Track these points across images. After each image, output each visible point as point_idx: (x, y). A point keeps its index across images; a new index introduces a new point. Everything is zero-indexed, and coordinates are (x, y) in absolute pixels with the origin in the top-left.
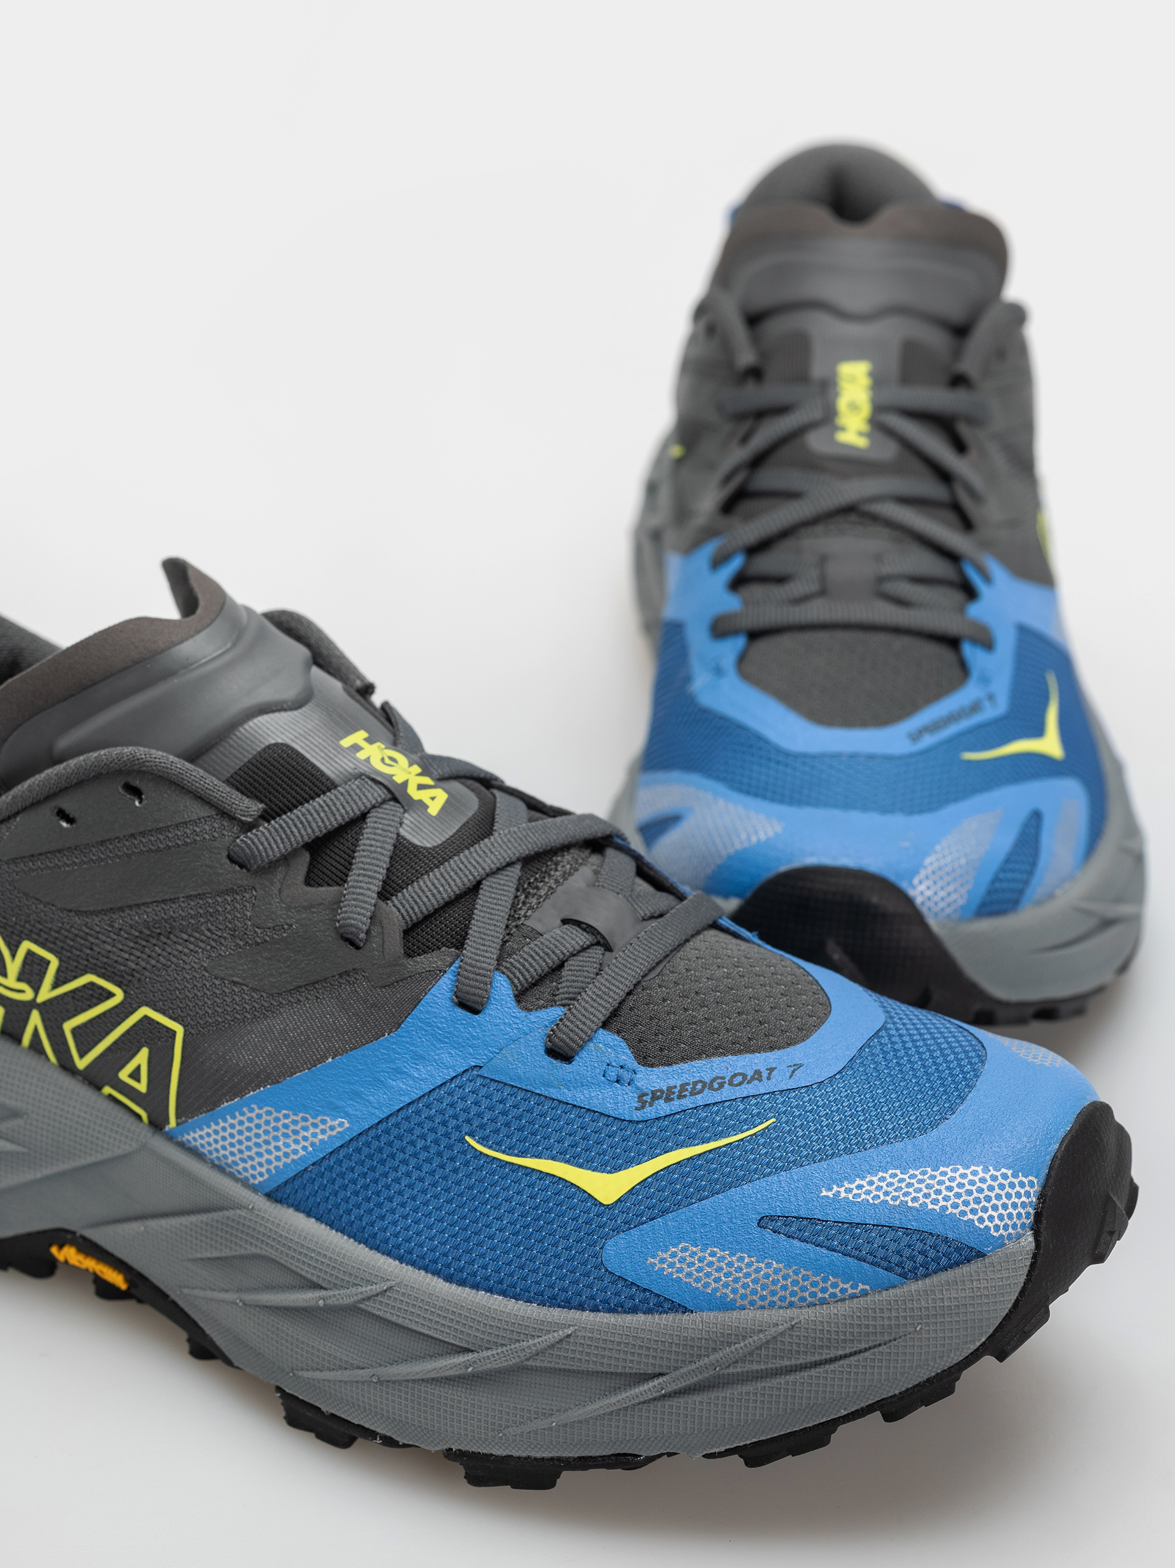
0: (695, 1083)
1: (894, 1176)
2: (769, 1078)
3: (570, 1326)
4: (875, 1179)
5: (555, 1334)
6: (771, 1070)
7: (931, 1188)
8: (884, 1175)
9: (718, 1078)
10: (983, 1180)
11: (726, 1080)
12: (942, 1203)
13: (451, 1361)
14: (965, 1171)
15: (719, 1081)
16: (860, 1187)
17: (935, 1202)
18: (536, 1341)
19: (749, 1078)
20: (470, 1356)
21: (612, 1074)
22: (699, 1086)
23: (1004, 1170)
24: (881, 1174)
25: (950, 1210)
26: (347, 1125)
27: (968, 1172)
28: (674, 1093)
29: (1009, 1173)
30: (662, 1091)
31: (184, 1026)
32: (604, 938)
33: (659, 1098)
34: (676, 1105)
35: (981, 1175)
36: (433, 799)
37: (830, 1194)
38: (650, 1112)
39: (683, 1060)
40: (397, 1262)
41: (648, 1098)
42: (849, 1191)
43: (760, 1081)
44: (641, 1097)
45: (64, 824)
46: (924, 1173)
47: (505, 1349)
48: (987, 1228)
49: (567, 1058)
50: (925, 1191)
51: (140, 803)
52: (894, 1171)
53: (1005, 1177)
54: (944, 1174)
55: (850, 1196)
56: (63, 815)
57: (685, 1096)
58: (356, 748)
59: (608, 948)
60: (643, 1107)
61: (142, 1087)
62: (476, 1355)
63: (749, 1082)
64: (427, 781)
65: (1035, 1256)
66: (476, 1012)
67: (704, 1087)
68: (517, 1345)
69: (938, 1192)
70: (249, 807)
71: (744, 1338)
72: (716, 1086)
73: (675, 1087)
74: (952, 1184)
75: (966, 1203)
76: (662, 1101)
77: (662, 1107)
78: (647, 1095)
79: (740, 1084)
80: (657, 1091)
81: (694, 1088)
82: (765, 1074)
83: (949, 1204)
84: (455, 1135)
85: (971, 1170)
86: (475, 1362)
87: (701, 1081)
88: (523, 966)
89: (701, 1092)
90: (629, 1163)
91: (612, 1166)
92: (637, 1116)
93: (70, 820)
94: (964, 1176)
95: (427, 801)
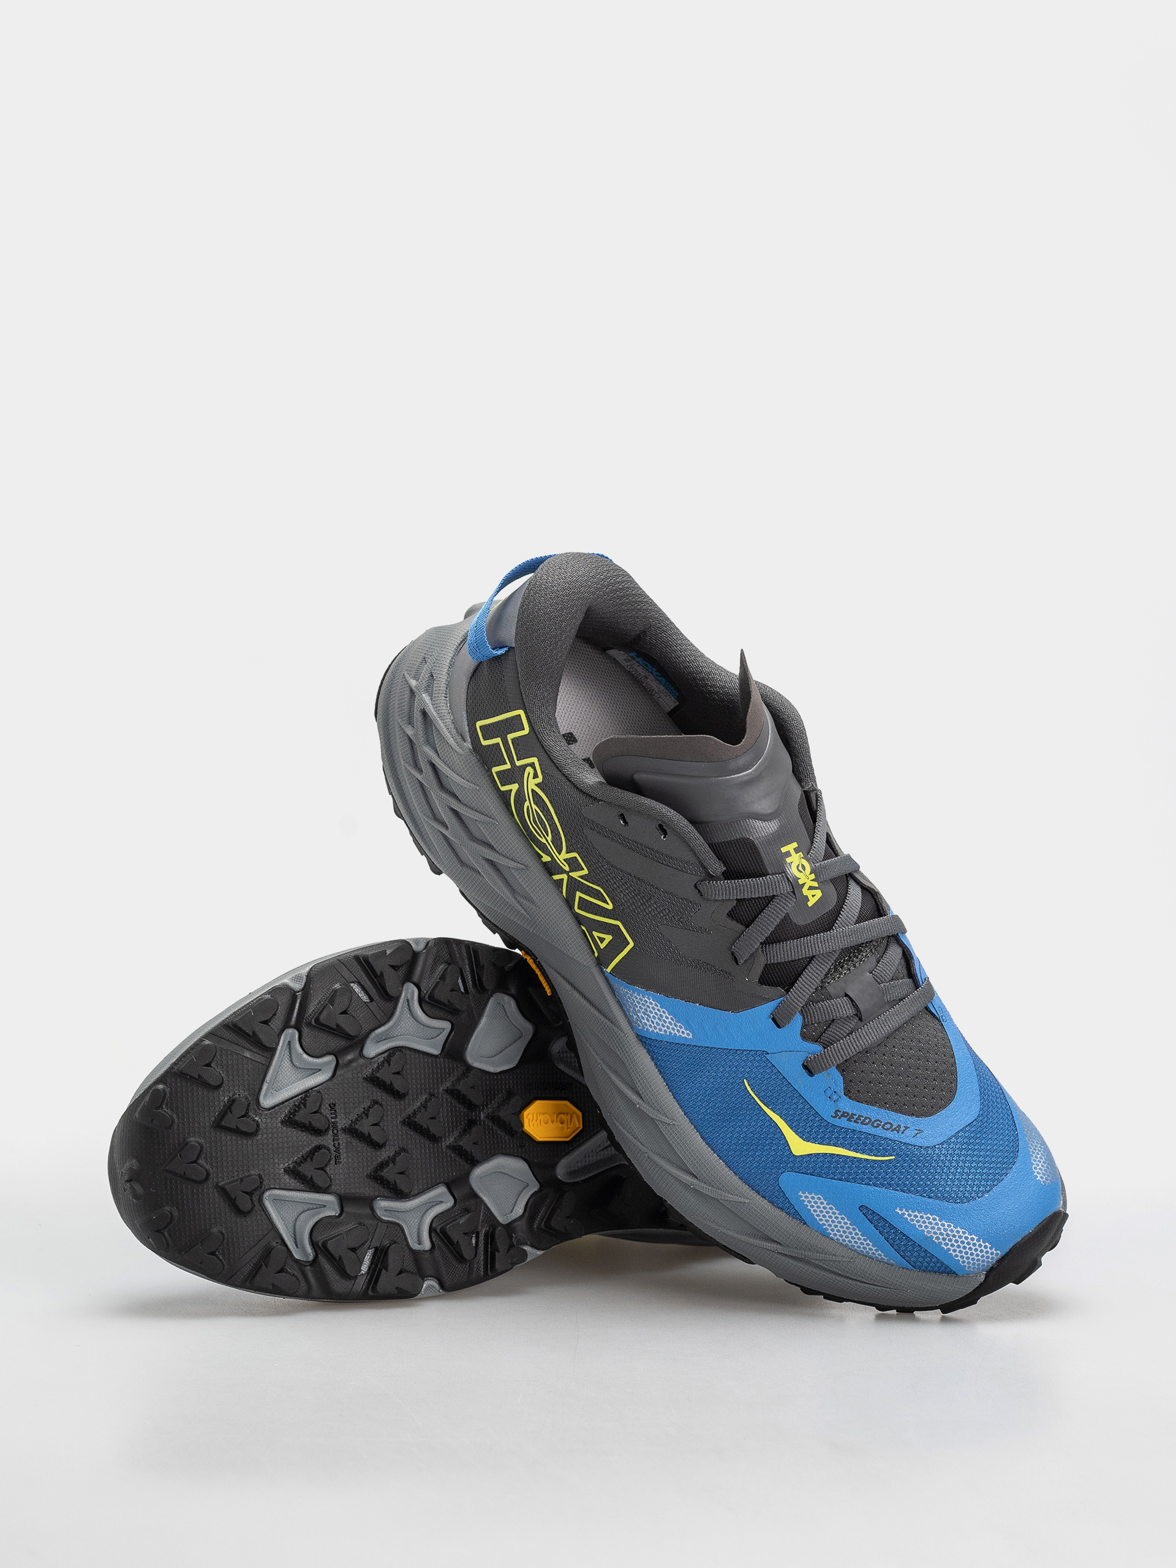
0: (866, 1118)
1: (934, 1219)
2: (902, 1133)
3: (748, 1198)
4: (925, 1216)
5: (740, 1198)
6: (906, 1128)
7: (948, 1236)
8: (930, 1216)
9: (879, 1120)
10: (974, 1245)
11: (882, 1124)
12: (949, 1247)
13: (685, 1177)
14: (969, 1236)
15: (878, 1122)
16: (916, 1216)
17: (946, 1244)
18: (729, 1195)
19: (893, 1127)
20: (695, 1181)
21: (829, 1093)
22: (867, 1121)
23: (987, 1244)
24: (929, 1215)
25: (951, 1252)
26: (691, 1037)
27: (970, 1237)
28: (854, 1118)
29: (989, 1246)
30: (848, 1114)
31: (635, 944)
32: (861, 1014)
33: (846, 1117)
34: (852, 1125)
35: (975, 1241)
36: (813, 896)
37: (900, 1212)
38: (837, 1122)
39: (867, 1103)
40: (683, 1113)
41: (840, 1114)
42: (910, 1215)
43: (898, 1132)
44: (837, 1111)
45: (622, 822)
46: (949, 1226)
47: (713, 1189)
48: (965, 1266)
49: (811, 1073)
50: (945, 1236)
51: (664, 837)
52: (936, 1217)
53: (986, 1247)
54: (958, 1232)
55: (909, 1219)
56: (622, 817)
57: (858, 1123)
58: (788, 854)
59: (860, 1019)
60: (835, 1117)
61: (602, 946)
62: (698, 1182)
63: (892, 1131)
64: (815, 884)
65: (981, 1284)
66: (779, 1027)
67: (869, 1122)
68: (720, 1191)
69: (950, 1240)
70: (717, 868)
71: (826, 1254)
72: (875, 1125)
73: (856, 1115)
74: (959, 1240)
75: (960, 1252)
76: (846, 1119)
77: (843, 1123)
78: (840, 1112)
79: (887, 1129)
80: (846, 1113)
81: (864, 1120)
82: (902, 1129)
83: (952, 1249)
84: (740, 1075)
85: (971, 1236)
86: (696, 1185)
87: (869, 1118)
88: (814, 1014)
89: (866, 1124)
90: (814, 1140)
91: (807, 1137)
92: (831, 1120)
93: (625, 821)
94: (966, 1238)
95: (810, 897)
